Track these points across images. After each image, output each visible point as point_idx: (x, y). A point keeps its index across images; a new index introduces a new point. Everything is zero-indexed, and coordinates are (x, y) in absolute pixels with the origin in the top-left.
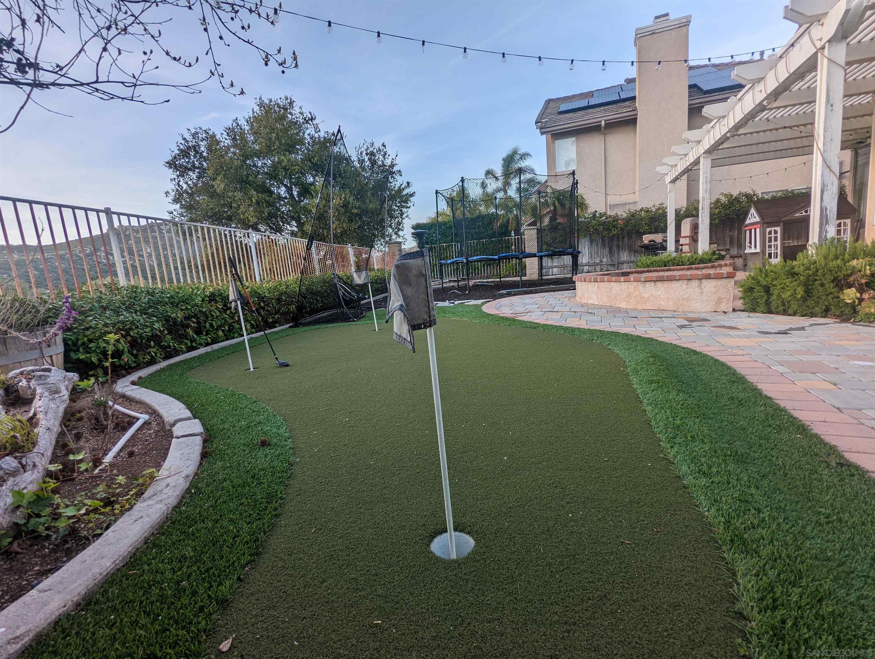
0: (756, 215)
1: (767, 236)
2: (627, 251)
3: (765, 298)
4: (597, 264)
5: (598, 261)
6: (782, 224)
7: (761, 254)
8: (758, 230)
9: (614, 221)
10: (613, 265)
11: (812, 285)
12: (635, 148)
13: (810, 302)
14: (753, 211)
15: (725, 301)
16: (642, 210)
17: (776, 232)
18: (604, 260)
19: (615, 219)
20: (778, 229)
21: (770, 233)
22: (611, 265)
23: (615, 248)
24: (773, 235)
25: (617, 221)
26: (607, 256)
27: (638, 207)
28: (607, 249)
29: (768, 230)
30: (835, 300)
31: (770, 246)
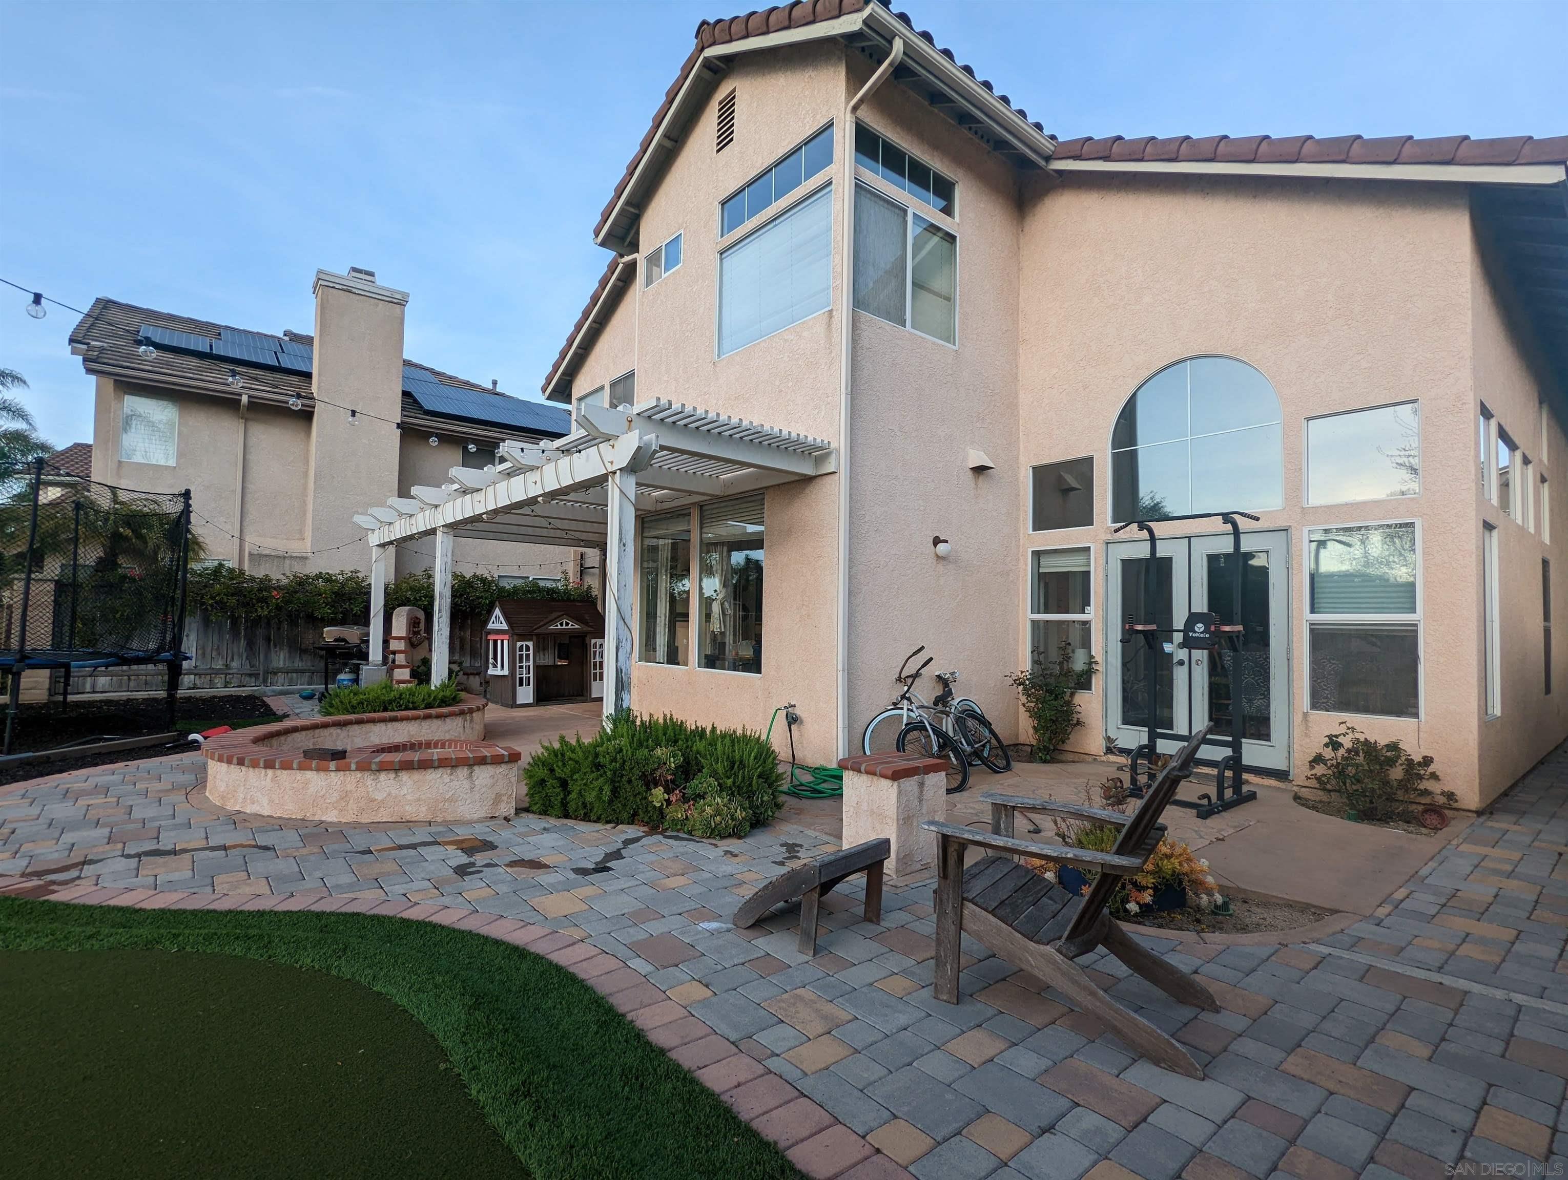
0: (502, 619)
1: (518, 653)
2: (286, 649)
3: (562, 796)
4: (217, 672)
5: (219, 664)
6: (534, 638)
7: (510, 679)
8: (506, 642)
9: (260, 590)
10: (256, 676)
11: (618, 782)
12: (307, 463)
13: (618, 805)
14: (497, 612)
15: (505, 798)
16: (319, 576)
17: (528, 649)
18: (235, 664)
19: (265, 585)
20: (530, 644)
21: (521, 649)
22: (250, 675)
23: (261, 643)
24: (524, 652)
25: (268, 588)
26: (240, 656)
27: (311, 569)
28: (243, 642)
29: (519, 644)
30: (643, 802)
31: (521, 667)
